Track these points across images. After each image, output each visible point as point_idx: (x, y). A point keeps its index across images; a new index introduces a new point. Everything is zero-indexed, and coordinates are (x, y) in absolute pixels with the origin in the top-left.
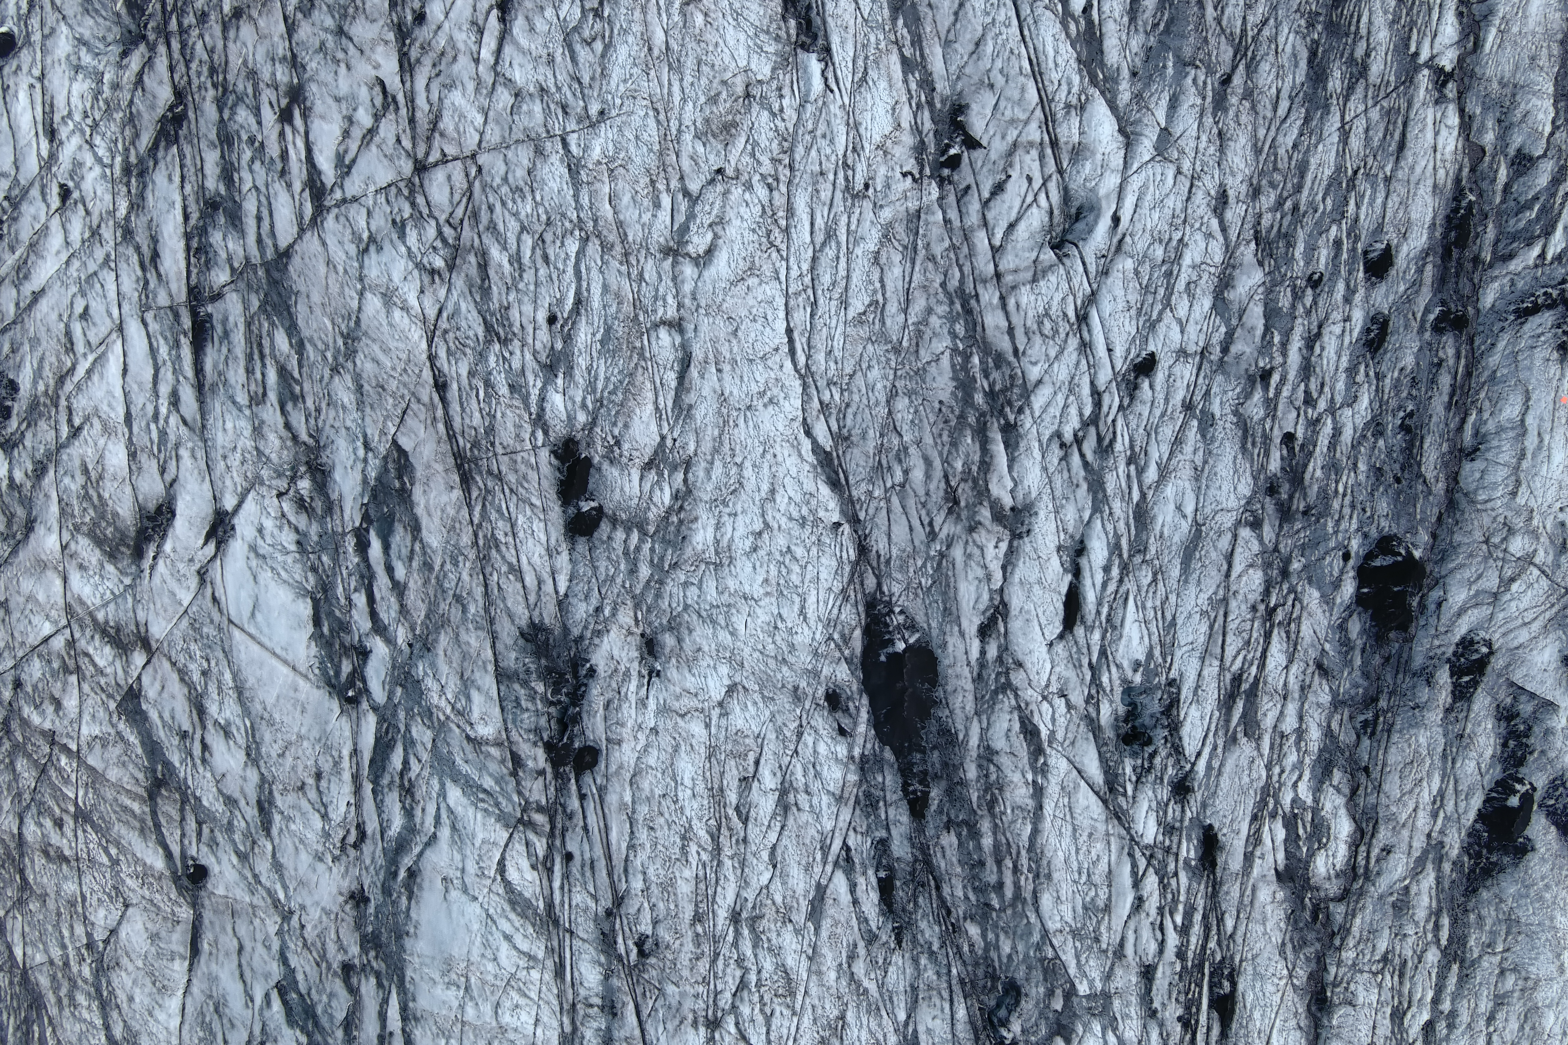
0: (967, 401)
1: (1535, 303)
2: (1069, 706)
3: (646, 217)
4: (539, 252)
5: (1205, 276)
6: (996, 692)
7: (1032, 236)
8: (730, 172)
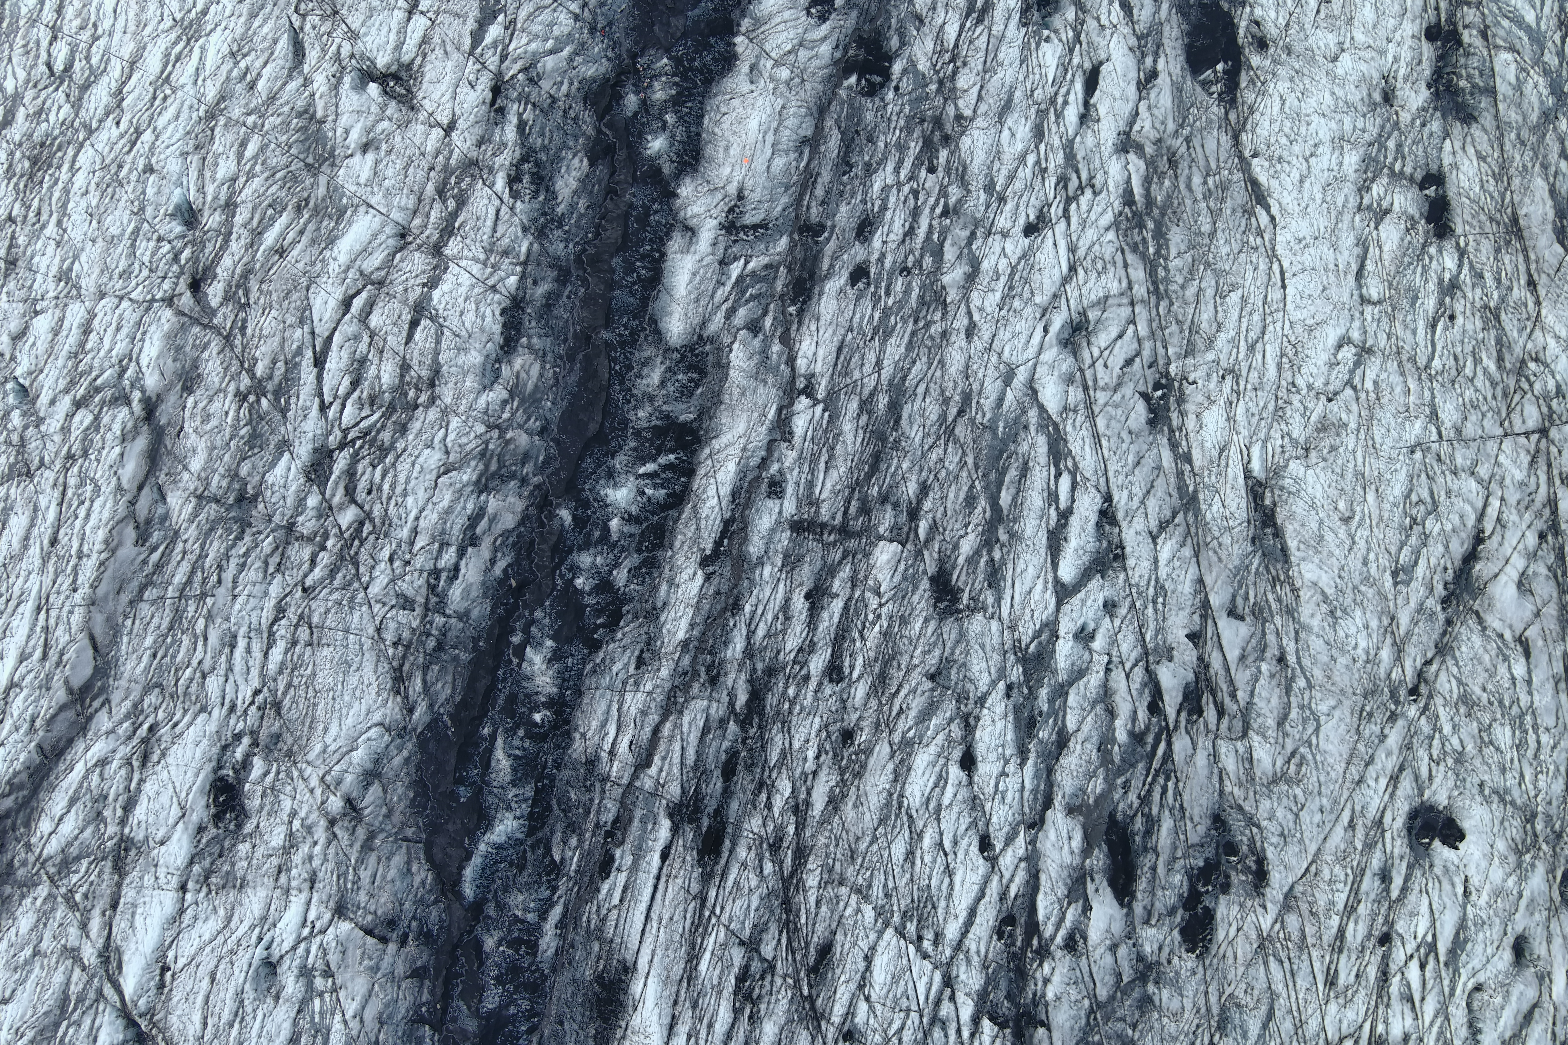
0: (1159, 225)
1: (755, 231)
2: (1098, 19)
3: (1384, 376)
4: (1461, 363)
5: (985, 283)
6: (1148, 35)
7: (1106, 328)
8: (1323, 398)
